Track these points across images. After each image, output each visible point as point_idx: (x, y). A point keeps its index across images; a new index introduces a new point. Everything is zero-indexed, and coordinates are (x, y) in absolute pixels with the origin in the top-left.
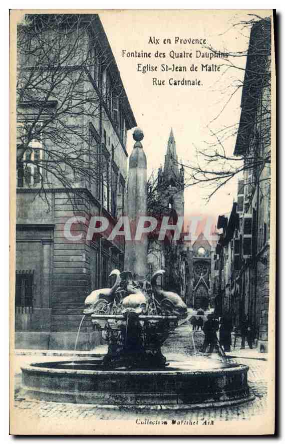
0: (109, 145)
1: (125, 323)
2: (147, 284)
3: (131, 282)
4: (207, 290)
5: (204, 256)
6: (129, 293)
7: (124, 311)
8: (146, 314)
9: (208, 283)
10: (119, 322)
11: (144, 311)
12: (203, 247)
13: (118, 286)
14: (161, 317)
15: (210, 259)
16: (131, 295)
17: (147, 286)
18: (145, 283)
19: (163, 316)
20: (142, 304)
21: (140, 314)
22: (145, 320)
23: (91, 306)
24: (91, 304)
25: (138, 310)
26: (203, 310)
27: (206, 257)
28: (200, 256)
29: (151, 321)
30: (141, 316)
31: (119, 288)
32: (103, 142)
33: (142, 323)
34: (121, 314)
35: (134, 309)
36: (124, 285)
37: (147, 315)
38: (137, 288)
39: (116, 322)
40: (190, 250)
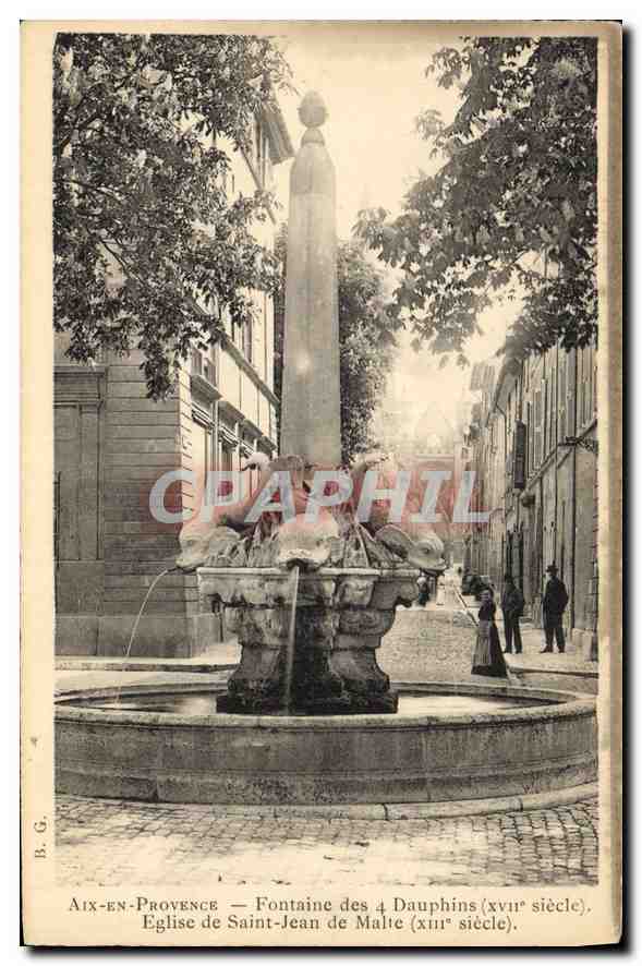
4: (447, 524)
5: (439, 451)
7: (282, 557)
8: (339, 564)
10: (271, 587)
11: (334, 559)
14: (377, 572)
15: (453, 458)
19: (383, 569)
20: (328, 540)
21: (323, 564)
22: (339, 579)
25: (319, 555)
28: (430, 451)
29: (353, 583)
33: (329, 587)
34: (275, 565)
35: (308, 553)
37: (342, 567)
39: (261, 585)
40: (409, 438)
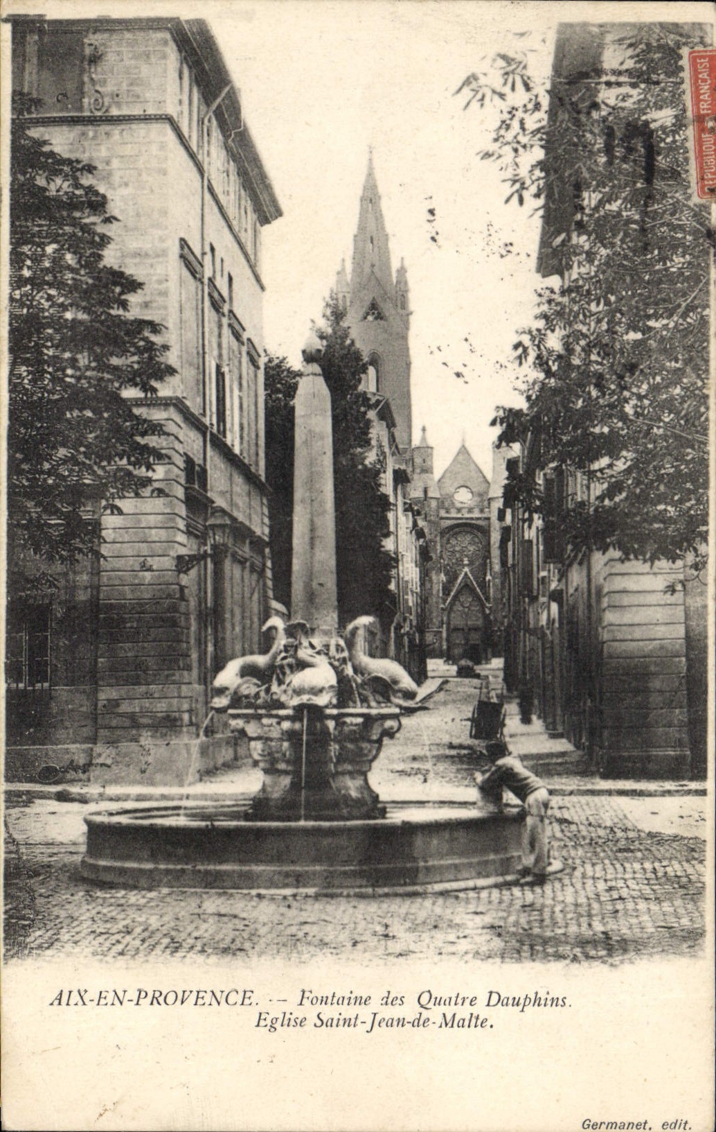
0: (222, 275)
1: (297, 726)
2: (338, 646)
3: (305, 643)
4: (483, 606)
5: (470, 510)
6: (302, 665)
7: (296, 701)
8: (338, 706)
9: (484, 585)
10: (286, 725)
12: (467, 487)
13: (281, 652)
14: (367, 711)
15: (488, 519)
16: (308, 671)
17: (337, 650)
18: (333, 642)
19: (371, 708)
20: (328, 688)
21: (326, 707)
22: (336, 718)
23: (227, 692)
24: (227, 689)
25: (322, 700)
26: (470, 663)
27: (476, 514)
28: (459, 510)
29: (348, 720)
30: (328, 711)
31: (283, 654)
32: (208, 273)
33: (331, 724)
34: (289, 708)
35: (314, 698)
36: (291, 649)
37: (339, 708)
38: (319, 653)
39: (279, 723)
40: (430, 494)
